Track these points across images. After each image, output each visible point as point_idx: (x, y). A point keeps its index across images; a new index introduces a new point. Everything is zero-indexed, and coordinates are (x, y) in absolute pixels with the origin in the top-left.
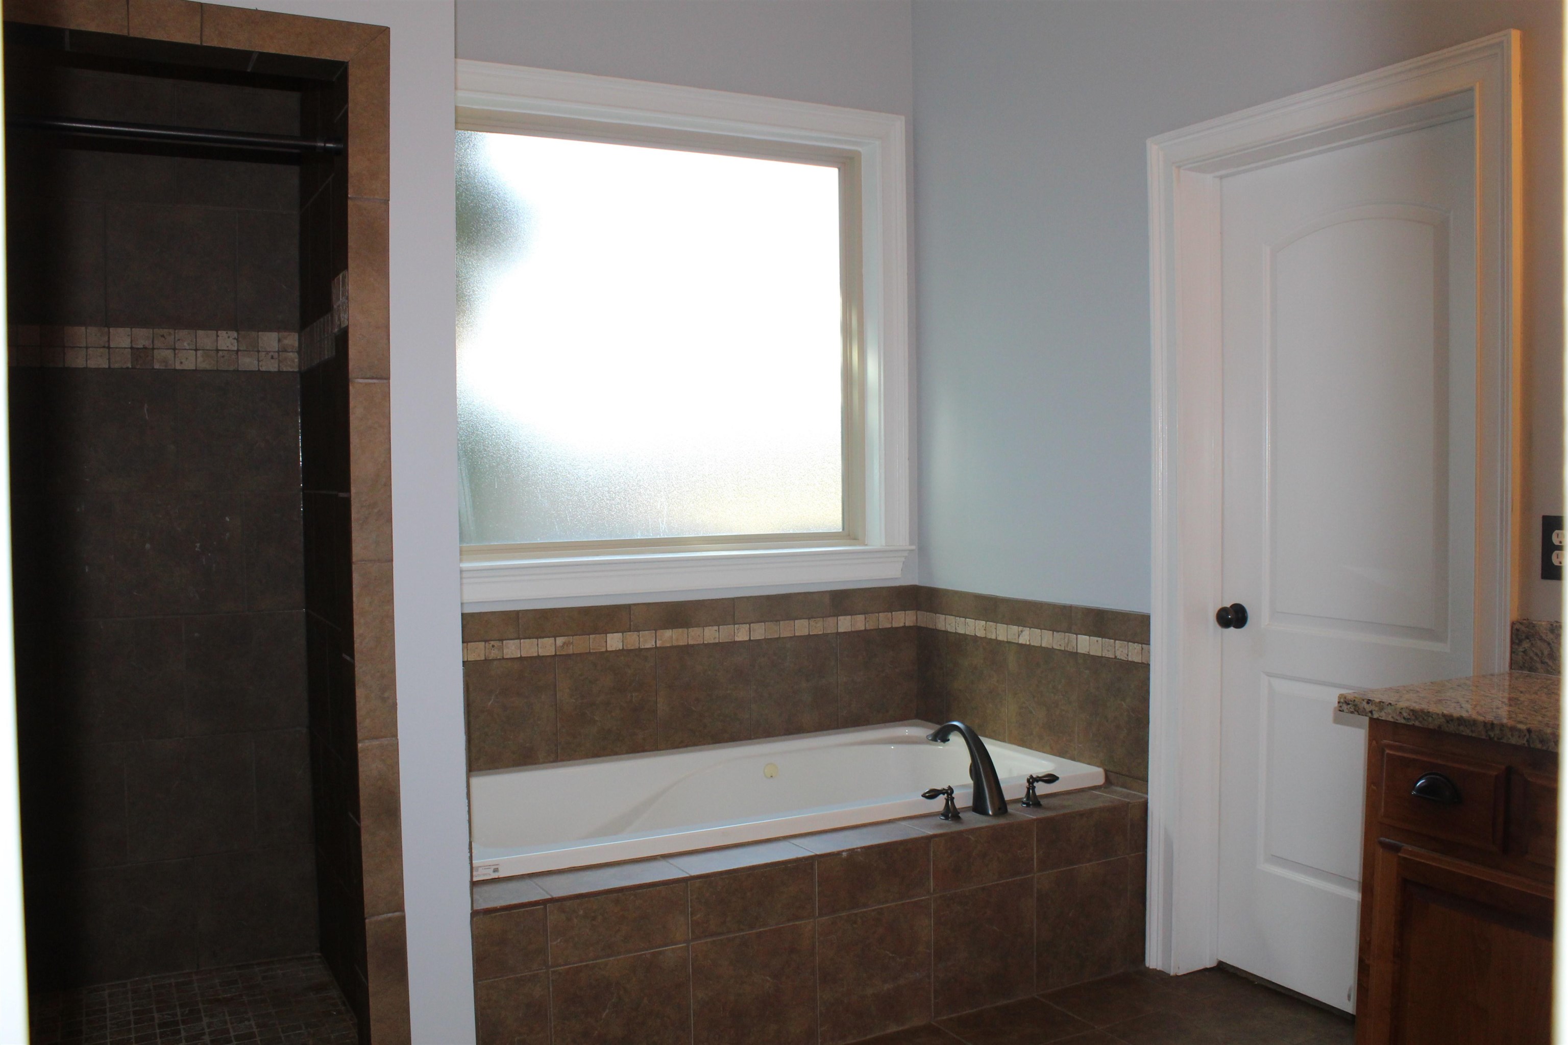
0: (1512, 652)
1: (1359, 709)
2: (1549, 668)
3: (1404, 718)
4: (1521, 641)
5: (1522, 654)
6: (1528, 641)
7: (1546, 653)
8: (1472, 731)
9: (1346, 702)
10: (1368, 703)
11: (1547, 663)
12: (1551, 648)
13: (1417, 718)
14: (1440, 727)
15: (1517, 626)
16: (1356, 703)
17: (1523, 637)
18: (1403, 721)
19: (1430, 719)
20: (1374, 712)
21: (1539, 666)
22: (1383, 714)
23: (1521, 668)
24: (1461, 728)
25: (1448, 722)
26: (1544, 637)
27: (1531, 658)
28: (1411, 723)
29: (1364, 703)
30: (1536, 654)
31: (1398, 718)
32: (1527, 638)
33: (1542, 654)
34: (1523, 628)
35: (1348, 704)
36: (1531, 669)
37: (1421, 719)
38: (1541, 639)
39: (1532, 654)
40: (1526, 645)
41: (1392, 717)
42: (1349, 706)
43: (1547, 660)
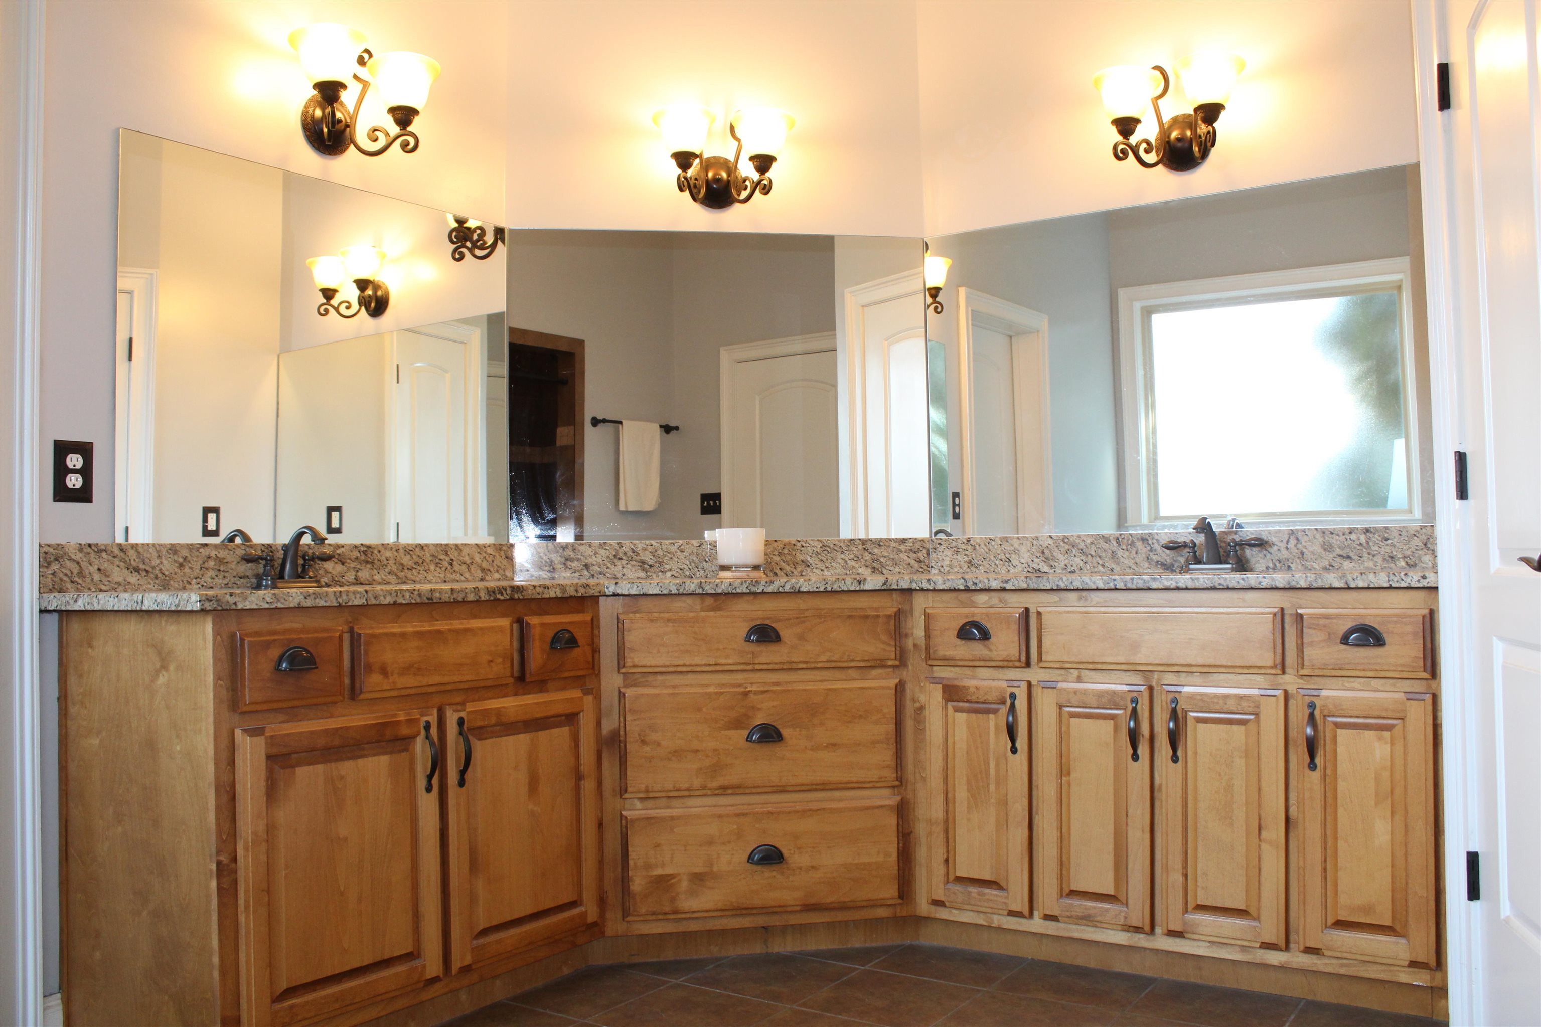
0: (42, 576)
1: (222, 603)
2: (79, 586)
3: (268, 603)
4: (49, 563)
5: (51, 576)
6: (57, 562)
7: (75, 571)
8: (325, 601)
9: (208, 599)
10: (231, 595)
11: (76, 582)
12: (80, 566)
13: (278, 600)
14: (299, 604)
15: (46, 549)
16: (218, 598)
17: (52, 559)
18: (267, 606)
19: (291, 598)
20: (238, 604)
21: (69, 585)
22: (247, 603)
23: (51, 591)
24: (317, 600)
25: (306, 598)
26: (73, 557)
27: (61, 580)
28: (274, 606)
29: (228, 596)
30: (66, 575)
31: (262, 604)
32: (56, 559)
33: (72, 573)
34: (51, 550)
35: (211, 601)
36: (60, 591)
37: (283, 601)
38: (71, 559)
39: (61, 575)
40: (55, 566)
41: (257, 605)
42: (211, 603)
43: (76, 579)
